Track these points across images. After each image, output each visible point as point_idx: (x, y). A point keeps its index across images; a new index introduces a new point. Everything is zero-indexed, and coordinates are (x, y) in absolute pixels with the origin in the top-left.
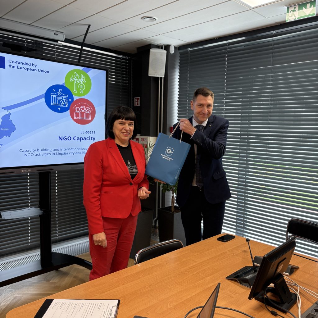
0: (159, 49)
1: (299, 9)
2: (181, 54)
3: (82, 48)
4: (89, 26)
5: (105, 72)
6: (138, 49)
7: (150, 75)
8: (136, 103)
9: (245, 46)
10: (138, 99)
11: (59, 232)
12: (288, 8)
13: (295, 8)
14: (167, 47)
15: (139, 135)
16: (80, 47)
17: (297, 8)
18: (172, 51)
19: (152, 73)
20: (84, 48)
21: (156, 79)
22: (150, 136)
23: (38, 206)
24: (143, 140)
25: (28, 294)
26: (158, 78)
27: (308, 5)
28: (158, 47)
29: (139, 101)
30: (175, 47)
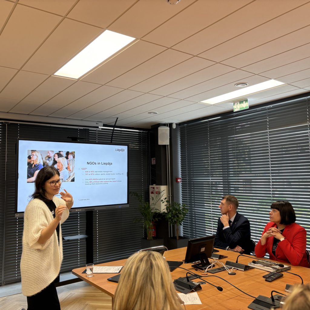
0: (165, 127)
1: (240, 104)
2: (181, 128)
3: (114, 129)
4: (117, 118)
5: (127, 147)
6: (152, 126)
7: (159, 144)
8: (153, 162)
9: (221, 122)
10: (154, 159)
11: (99, 258)
12: (234, 104)
13: (237, 104)
14: (170, 125)
15: (155, 185)
16: (112, 128)
17: (239, 103)
18: (174, 126)
19: (161, 142)
20: (115, 129)
21: (165, 146)
22: (161, 185)
23: (85, 233)
24: (157, 188)
25: (78, 292)
26: (166, 145)
27: (244, 102)
28: (165, 125)
29: (155, 160)
30: (176, 124)
